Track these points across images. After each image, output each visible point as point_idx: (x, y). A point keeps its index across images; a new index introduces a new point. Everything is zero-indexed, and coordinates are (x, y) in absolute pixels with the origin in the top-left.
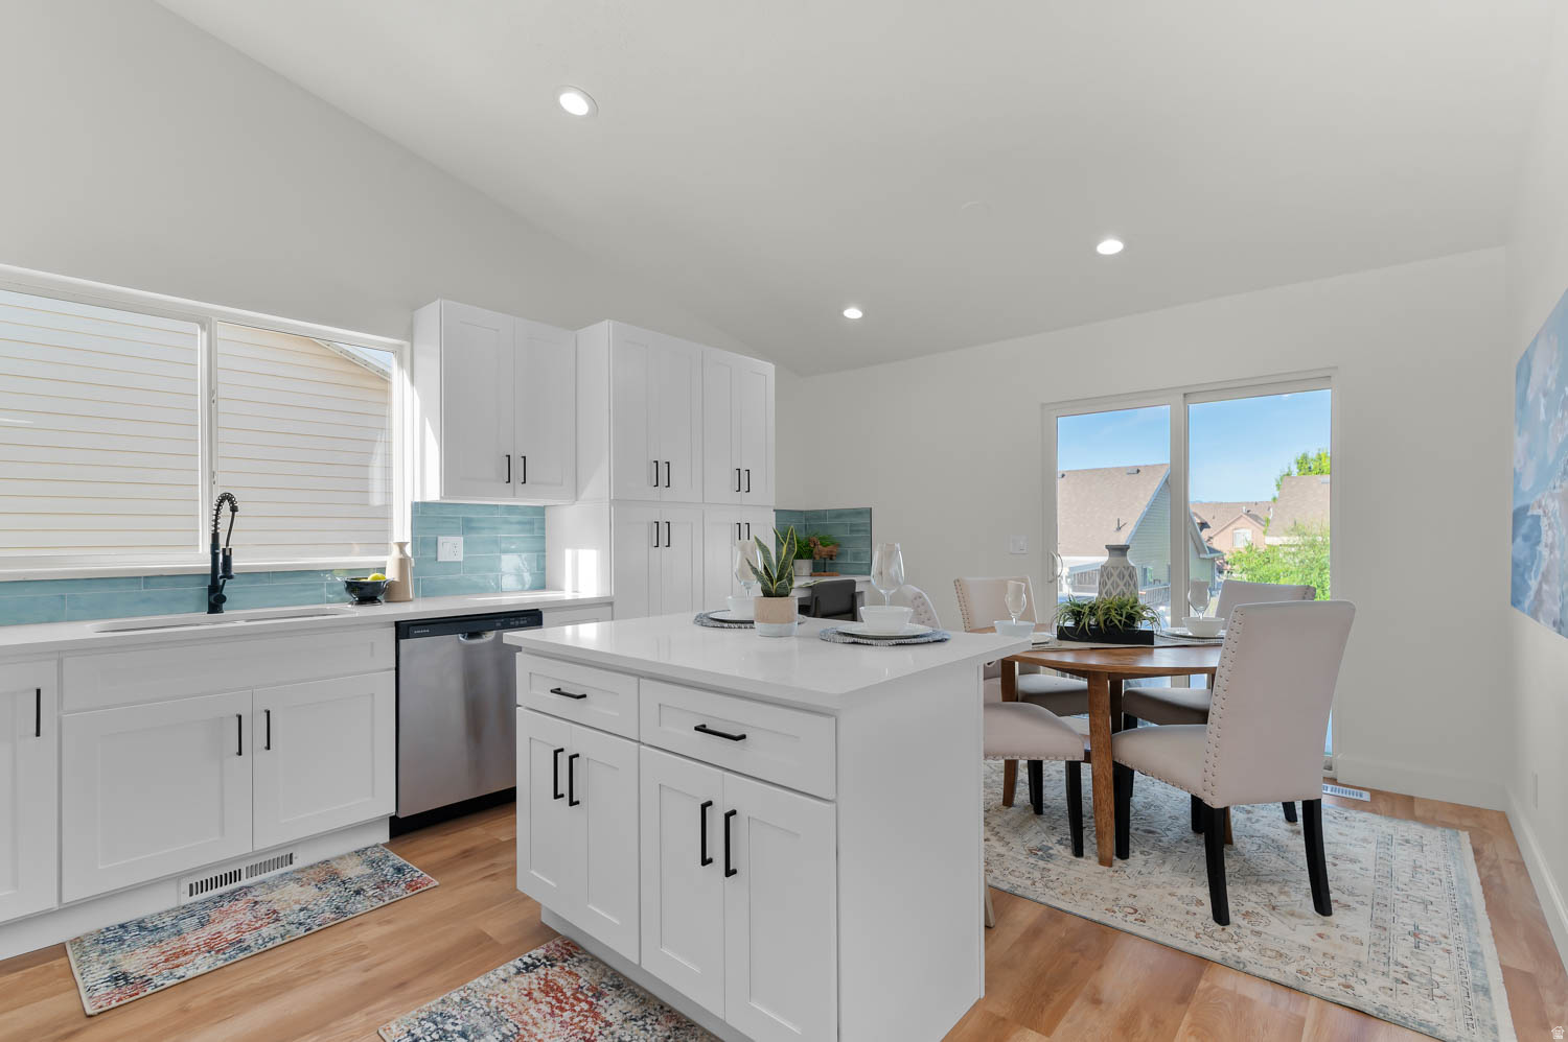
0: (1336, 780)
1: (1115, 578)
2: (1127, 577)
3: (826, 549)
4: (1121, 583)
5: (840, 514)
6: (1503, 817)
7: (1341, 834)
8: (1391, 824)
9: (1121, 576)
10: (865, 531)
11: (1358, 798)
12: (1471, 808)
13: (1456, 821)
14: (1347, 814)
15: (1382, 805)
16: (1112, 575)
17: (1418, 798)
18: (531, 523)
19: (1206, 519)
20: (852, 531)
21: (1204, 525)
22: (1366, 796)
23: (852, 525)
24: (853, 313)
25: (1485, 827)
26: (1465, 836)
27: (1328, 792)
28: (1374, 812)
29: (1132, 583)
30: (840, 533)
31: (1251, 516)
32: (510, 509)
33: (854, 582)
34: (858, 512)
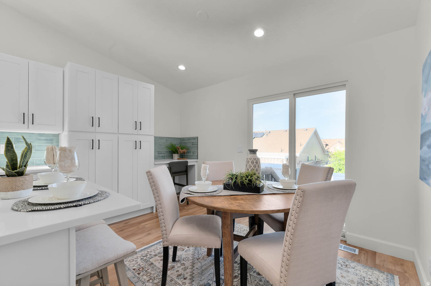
0: (346, 241)
1: (250, 163)
2: (255, 163)
3: (182, 150)
4: (252, 166)
5: (189, 139)
6: (413, 265)
7: (342, 276)
8: (365, 270)
9: (253, 163)
10: (196, 144)
11: (354, 253)
12: (400, 259)
13: (393, 268)
14: (347, 263)
15: (363, 257)
16: (249, 162)
17: (378, 253)
18: (52, 140)
19: (327, 143)
20: (192, 145)
21: (327, 145)
22: (357, 252)
23: (192, 143)
24: (182, 68)
25: (406, 272)
26: (396, 278)
27: (342, 249)
28: (359, 261)
29: (257, 166)
30: (189, 145)
31: (340, 143)
32: (41, 135)
33: (187, 162)
34: (194, 138)
